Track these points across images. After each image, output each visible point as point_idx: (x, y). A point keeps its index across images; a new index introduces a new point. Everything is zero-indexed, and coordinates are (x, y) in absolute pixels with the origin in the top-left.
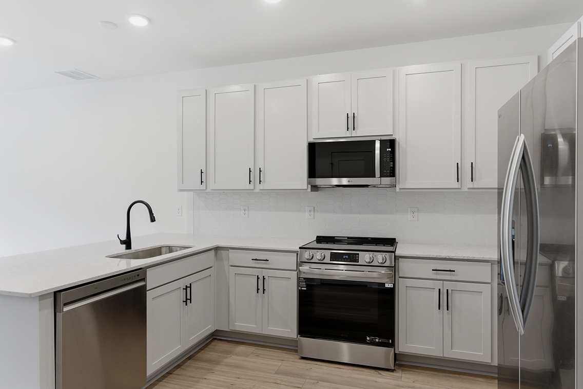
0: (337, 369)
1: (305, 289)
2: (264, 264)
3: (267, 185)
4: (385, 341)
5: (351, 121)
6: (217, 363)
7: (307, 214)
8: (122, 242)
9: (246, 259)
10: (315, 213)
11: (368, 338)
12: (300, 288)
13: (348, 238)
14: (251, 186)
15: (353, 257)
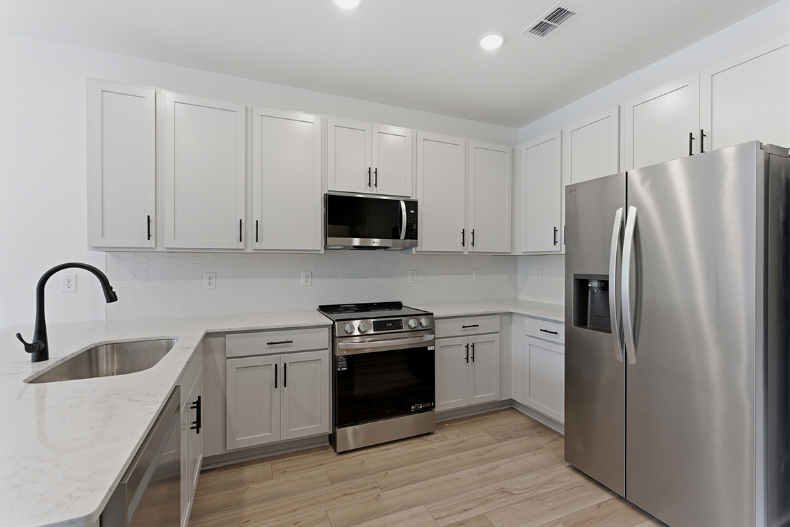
0: (385, 452)
1: (346, 369)
2: (284, 347)
3: (264, 244)
4: (428, 405)
5: (373, 176)
6: (239, 505)
7: (303, 280)
8: (28, 348)
9: (258, 344)
10: (313, 279)
11: (413, 407)
12: (339, 369)
13: (356, 305)
14: (241, 245)
15: (397, 324)
